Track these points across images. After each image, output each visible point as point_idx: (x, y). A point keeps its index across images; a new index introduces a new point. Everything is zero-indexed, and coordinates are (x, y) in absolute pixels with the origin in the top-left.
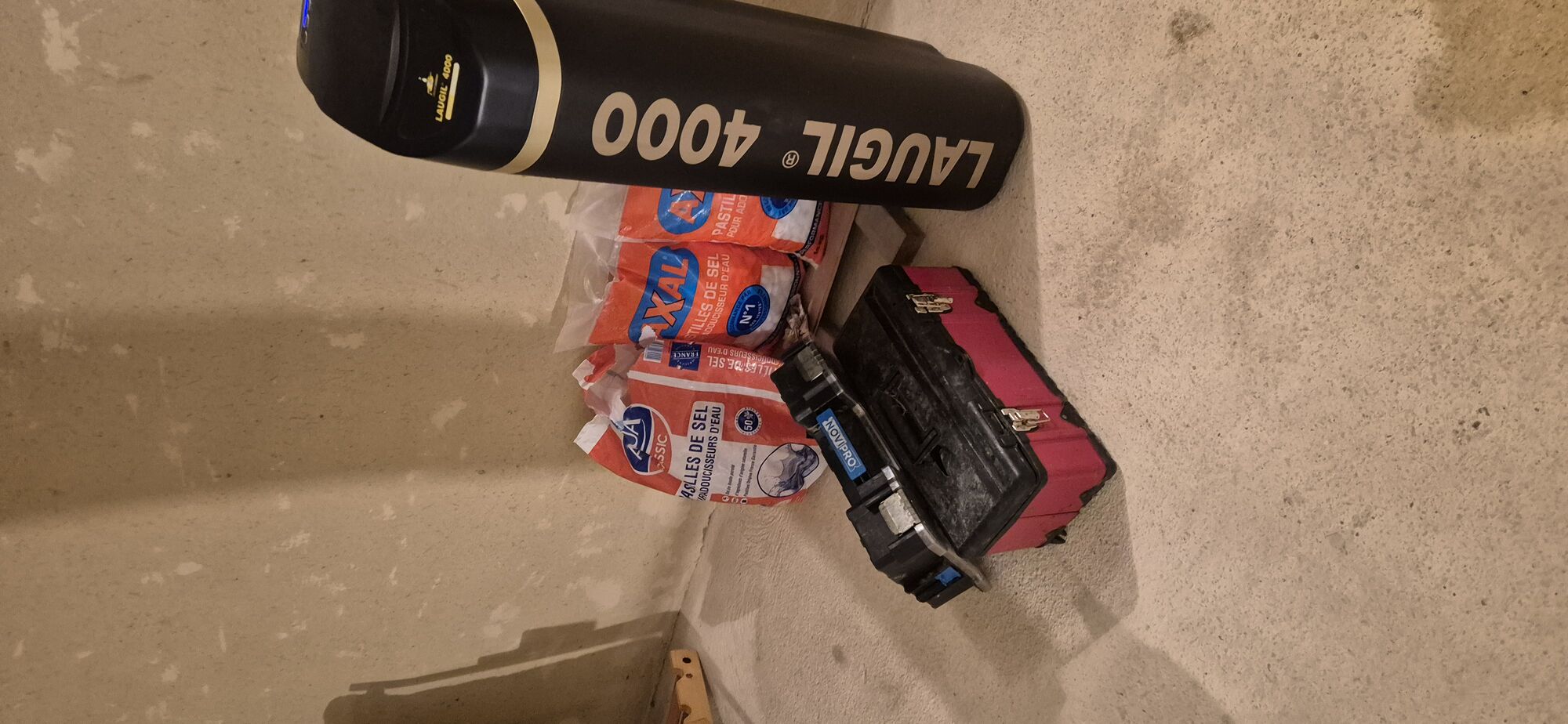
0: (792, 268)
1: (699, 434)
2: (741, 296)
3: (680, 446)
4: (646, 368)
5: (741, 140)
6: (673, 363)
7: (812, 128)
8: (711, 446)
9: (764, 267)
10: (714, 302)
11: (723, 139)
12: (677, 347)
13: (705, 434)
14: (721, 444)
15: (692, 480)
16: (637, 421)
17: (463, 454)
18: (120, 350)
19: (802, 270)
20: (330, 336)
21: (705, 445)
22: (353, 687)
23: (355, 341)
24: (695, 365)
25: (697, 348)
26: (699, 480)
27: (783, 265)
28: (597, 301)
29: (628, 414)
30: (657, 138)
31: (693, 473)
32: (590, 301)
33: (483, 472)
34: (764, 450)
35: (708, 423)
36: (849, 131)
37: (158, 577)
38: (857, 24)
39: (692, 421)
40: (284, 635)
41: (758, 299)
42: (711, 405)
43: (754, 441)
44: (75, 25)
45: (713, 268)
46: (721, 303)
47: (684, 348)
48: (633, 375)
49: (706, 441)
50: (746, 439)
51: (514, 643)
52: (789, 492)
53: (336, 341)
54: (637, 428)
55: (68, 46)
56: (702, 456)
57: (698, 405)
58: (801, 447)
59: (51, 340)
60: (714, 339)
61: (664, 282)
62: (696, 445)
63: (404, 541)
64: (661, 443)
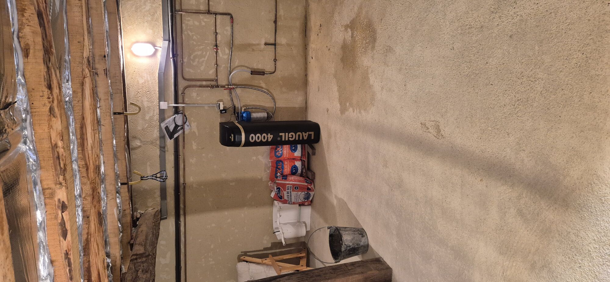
0: (301, 161)
1: (288, 191)
2: (292, 167)
3: (285, 193)
4: (279, 180)
5: (270, 137)
6: (283, 179)
7: (280, 134)
8: (290, 193)
9: (295, 162)
10: (287, 168)
11: (268, 138)
12: (283, 176)
13: (289, 191)
14: (292, 192)
15: (288, 199)
16: (278, 190)
17: (253, 203)
18: (203, 187)
19: (303, 162)
20: (230, 183)
21: (289, 193)
22: (242, 252)
23: (233, 184)
24: (286, 179)
25: (287, 176)
26: (290, 199)
27: (299, 161)
28: (268, 171)
29: (277, 189)
30: (258, 139)
31: (288, 198)
32: (267, 172)
33: (257, 207)
34: (299, 193)
35: (289, 189)
36: (287, 134)
37: (209, 227)
38: (304, 120)
39: (287, 189)
40: (229, 240)
41: (295, 167)
42: (290, 186)
43: (298, 191)
44: (196, 143)
45: (286, 163)
46: (288, 169)
47: (284, 176)
48: (277, 181)
49: (289, 192)
50: (296, 191)
51: (270, 245)
52: (306, 200)
53: (231, 184)
54: (278, 191)
55: (195, 146)
56: (289, 195)
57: (287, 186)
58: (306, 192)
59: (194, 186)
60: (289, 175)
61: (279, 167)
62: (288, 193)
63: (246, 221)
64: (282, 193)
